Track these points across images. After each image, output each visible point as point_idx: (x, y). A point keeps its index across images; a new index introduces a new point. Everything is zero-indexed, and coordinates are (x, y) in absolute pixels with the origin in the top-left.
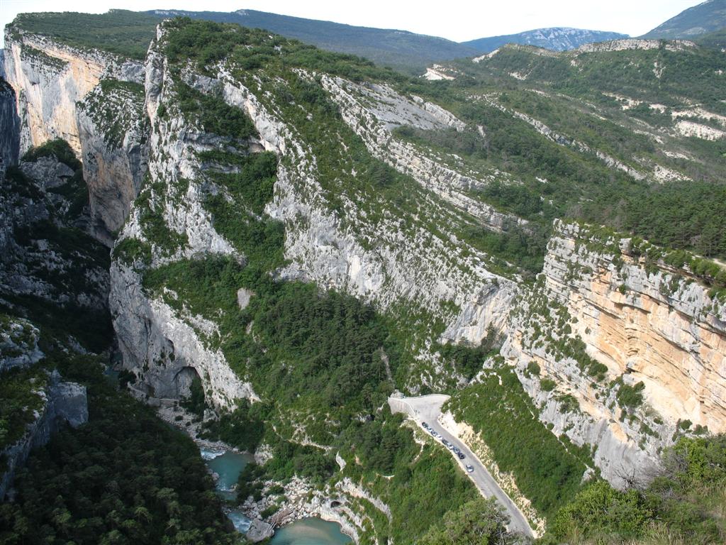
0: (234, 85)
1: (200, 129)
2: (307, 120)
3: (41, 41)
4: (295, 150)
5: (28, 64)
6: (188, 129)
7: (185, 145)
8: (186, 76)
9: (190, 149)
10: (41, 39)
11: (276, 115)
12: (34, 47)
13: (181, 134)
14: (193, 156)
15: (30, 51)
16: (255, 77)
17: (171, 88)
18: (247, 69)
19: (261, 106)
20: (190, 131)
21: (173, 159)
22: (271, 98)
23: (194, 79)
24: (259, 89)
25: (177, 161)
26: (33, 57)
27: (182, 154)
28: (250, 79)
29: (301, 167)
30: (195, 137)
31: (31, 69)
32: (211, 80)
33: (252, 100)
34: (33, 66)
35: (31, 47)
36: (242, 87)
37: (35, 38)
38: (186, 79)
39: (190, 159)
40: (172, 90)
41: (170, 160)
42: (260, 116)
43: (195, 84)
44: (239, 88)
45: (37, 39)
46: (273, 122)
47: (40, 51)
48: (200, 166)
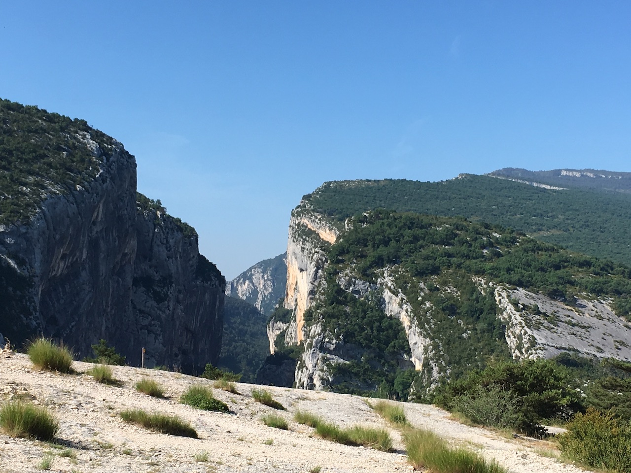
0: (393, 292)
1: (337, 338)
2: (461, 338)
3: (317, 220)
4: (430, 370)
5: (299, 246)
6: (324, 338)
7: (320, 355)
8: (343, 279)
9: (325, 360)
10: (317, 218)
11: (426, 330)
12: (309, 226)
13: (317, 343)
14: (325, 368)
15: (303, 231)
16: (422, 285)
17: (323, 291)
18: (416, 275)
19: (413, 318)
20: (327, 340)
21: (307, 369)
22: (429, 309)
23: (349, 284)
24: (420, 298)
25: (311, 372)
26: (305, 239)
27: (316, 364)
28: (414, 286)
29: (429, 390)
30: (332, 347)
31: (301, 253)
32: (369, 286)
33: (407, 311)
34: (303, 249)
35: (306, 226)
36: (401, 295)
37: (312, 216)
38: (342, 283)
39: (322, 370)
40: (323, 294)
41: (304, 369)
42: (412, 329)
43: (351, 288)
44: (397, 296)
45: (313, 218)
46: (421, 338)
47: (315, 231)
48: (331, 380)
